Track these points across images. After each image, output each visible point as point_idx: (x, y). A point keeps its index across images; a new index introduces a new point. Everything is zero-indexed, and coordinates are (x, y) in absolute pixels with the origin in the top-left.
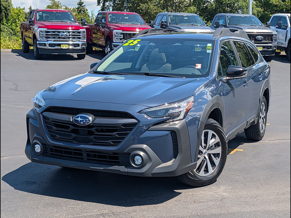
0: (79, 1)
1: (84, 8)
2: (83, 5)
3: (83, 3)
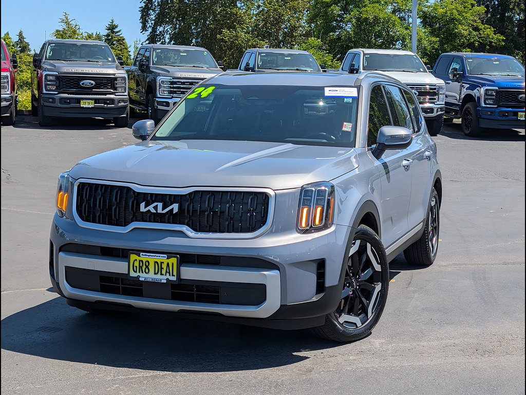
0: (110, 24)
1: (118, 35)
2: (116, 30)
3: (116, 27)
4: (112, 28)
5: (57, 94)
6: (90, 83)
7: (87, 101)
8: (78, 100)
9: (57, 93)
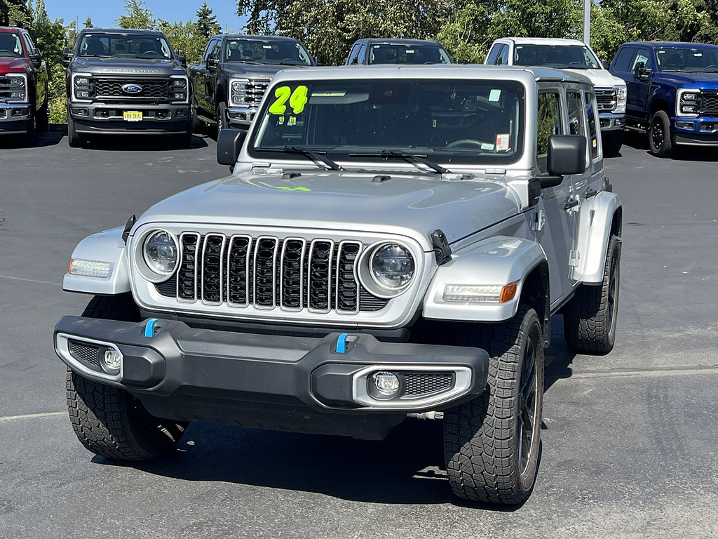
1: (213, 23)
2: (209, 17)
3: (210, 12)
4: (205, 14)
5: (91, 103)
6: (136, 88)
7: (132, 113)
8: (120, 112)
9: (91, 101)
